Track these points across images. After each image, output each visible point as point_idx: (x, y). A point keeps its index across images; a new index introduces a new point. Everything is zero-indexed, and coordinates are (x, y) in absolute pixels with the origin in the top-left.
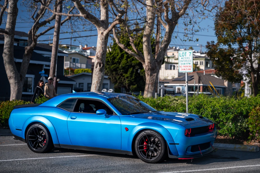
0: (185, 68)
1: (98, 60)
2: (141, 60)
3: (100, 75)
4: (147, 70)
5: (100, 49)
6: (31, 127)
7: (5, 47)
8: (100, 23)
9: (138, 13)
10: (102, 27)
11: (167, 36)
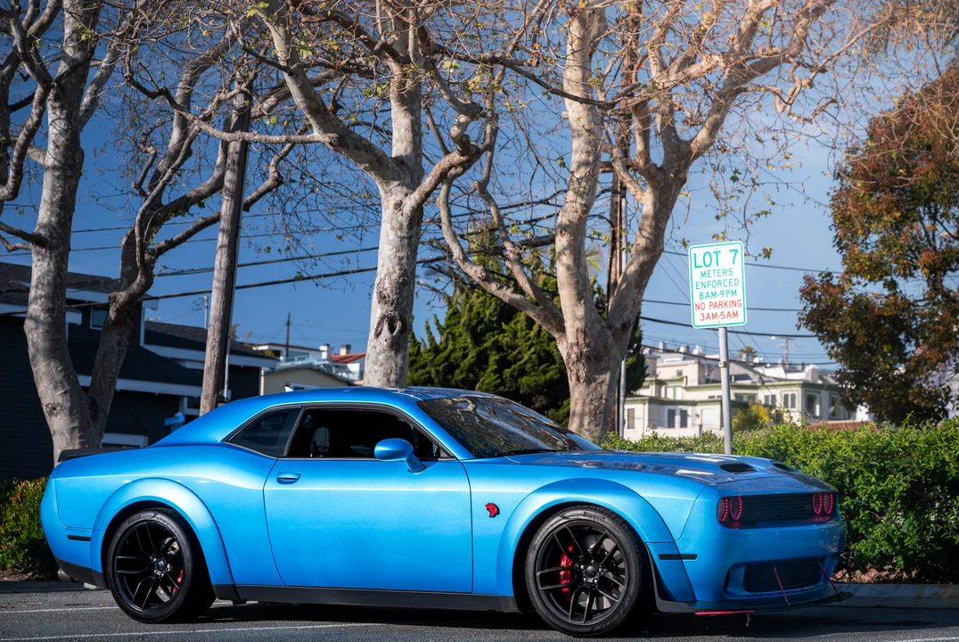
0: (718, 311)
1: (381, 309)
2: (551, 324)
3: (393, 365)
4: (575, 359)
5: (390, 266)
6: (126, 525)
7: (32, 294)
8: (390, 165)
9: (536, 163)
10: (396, 183)
11: (648, 229)
